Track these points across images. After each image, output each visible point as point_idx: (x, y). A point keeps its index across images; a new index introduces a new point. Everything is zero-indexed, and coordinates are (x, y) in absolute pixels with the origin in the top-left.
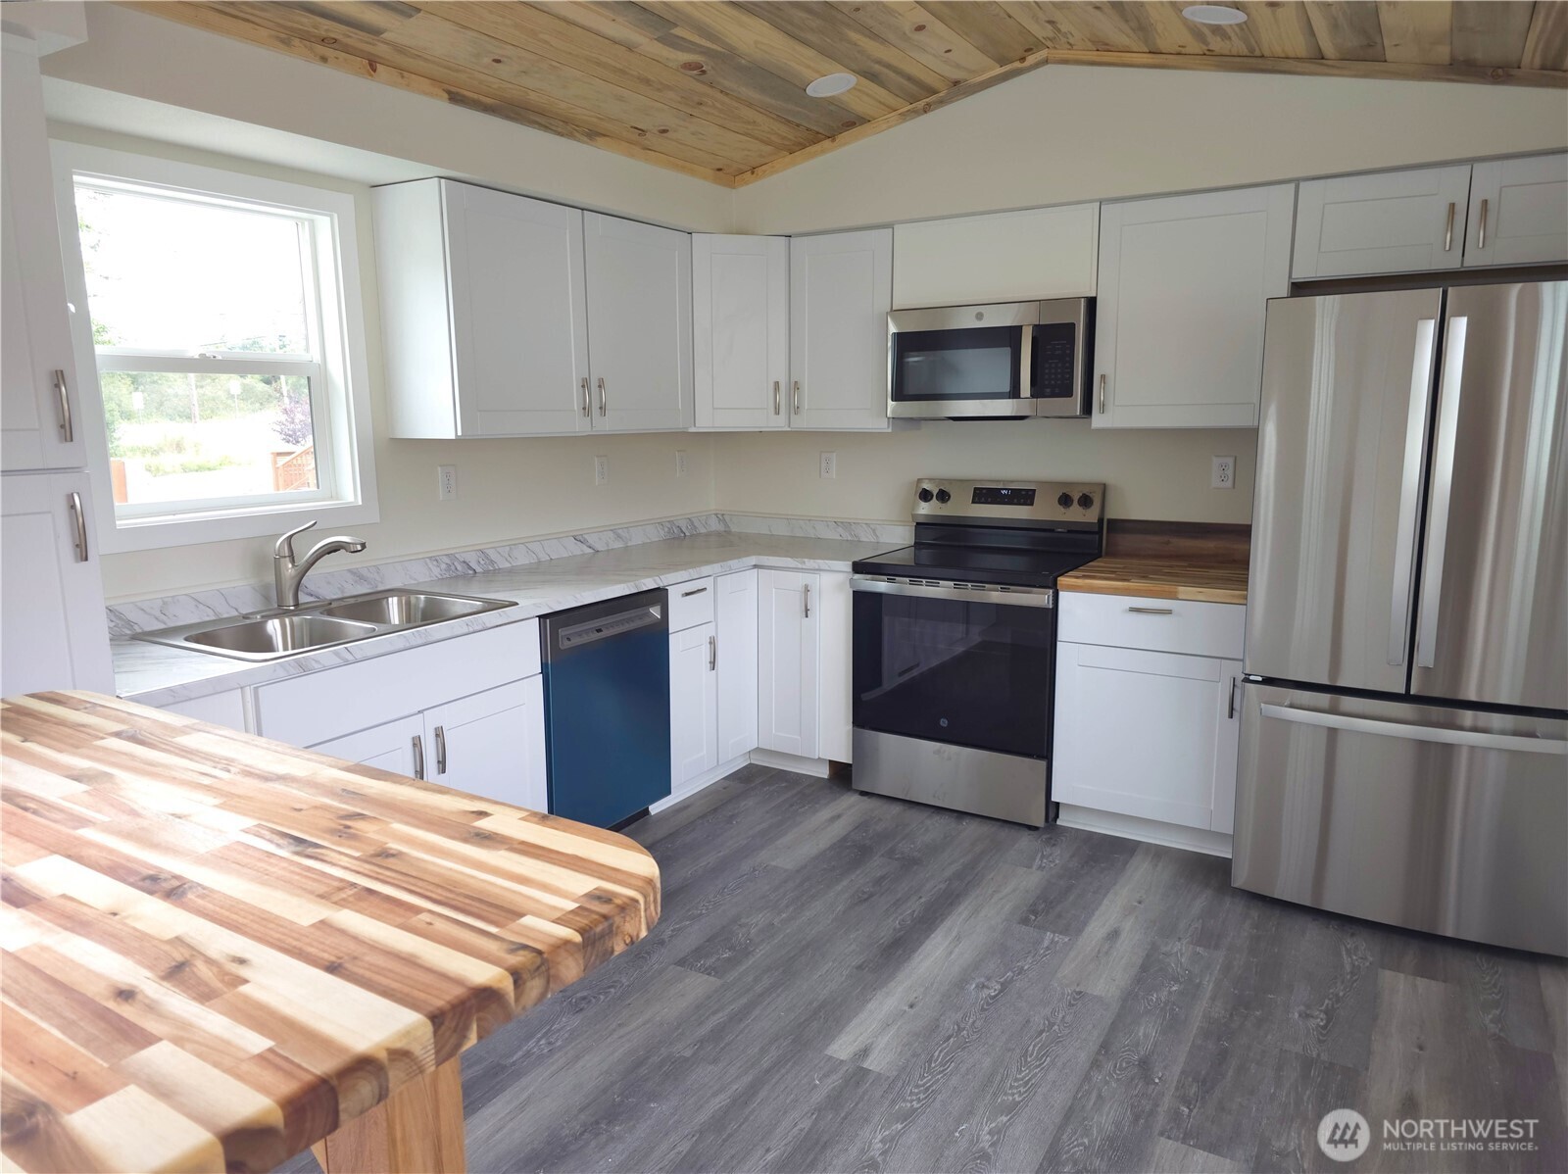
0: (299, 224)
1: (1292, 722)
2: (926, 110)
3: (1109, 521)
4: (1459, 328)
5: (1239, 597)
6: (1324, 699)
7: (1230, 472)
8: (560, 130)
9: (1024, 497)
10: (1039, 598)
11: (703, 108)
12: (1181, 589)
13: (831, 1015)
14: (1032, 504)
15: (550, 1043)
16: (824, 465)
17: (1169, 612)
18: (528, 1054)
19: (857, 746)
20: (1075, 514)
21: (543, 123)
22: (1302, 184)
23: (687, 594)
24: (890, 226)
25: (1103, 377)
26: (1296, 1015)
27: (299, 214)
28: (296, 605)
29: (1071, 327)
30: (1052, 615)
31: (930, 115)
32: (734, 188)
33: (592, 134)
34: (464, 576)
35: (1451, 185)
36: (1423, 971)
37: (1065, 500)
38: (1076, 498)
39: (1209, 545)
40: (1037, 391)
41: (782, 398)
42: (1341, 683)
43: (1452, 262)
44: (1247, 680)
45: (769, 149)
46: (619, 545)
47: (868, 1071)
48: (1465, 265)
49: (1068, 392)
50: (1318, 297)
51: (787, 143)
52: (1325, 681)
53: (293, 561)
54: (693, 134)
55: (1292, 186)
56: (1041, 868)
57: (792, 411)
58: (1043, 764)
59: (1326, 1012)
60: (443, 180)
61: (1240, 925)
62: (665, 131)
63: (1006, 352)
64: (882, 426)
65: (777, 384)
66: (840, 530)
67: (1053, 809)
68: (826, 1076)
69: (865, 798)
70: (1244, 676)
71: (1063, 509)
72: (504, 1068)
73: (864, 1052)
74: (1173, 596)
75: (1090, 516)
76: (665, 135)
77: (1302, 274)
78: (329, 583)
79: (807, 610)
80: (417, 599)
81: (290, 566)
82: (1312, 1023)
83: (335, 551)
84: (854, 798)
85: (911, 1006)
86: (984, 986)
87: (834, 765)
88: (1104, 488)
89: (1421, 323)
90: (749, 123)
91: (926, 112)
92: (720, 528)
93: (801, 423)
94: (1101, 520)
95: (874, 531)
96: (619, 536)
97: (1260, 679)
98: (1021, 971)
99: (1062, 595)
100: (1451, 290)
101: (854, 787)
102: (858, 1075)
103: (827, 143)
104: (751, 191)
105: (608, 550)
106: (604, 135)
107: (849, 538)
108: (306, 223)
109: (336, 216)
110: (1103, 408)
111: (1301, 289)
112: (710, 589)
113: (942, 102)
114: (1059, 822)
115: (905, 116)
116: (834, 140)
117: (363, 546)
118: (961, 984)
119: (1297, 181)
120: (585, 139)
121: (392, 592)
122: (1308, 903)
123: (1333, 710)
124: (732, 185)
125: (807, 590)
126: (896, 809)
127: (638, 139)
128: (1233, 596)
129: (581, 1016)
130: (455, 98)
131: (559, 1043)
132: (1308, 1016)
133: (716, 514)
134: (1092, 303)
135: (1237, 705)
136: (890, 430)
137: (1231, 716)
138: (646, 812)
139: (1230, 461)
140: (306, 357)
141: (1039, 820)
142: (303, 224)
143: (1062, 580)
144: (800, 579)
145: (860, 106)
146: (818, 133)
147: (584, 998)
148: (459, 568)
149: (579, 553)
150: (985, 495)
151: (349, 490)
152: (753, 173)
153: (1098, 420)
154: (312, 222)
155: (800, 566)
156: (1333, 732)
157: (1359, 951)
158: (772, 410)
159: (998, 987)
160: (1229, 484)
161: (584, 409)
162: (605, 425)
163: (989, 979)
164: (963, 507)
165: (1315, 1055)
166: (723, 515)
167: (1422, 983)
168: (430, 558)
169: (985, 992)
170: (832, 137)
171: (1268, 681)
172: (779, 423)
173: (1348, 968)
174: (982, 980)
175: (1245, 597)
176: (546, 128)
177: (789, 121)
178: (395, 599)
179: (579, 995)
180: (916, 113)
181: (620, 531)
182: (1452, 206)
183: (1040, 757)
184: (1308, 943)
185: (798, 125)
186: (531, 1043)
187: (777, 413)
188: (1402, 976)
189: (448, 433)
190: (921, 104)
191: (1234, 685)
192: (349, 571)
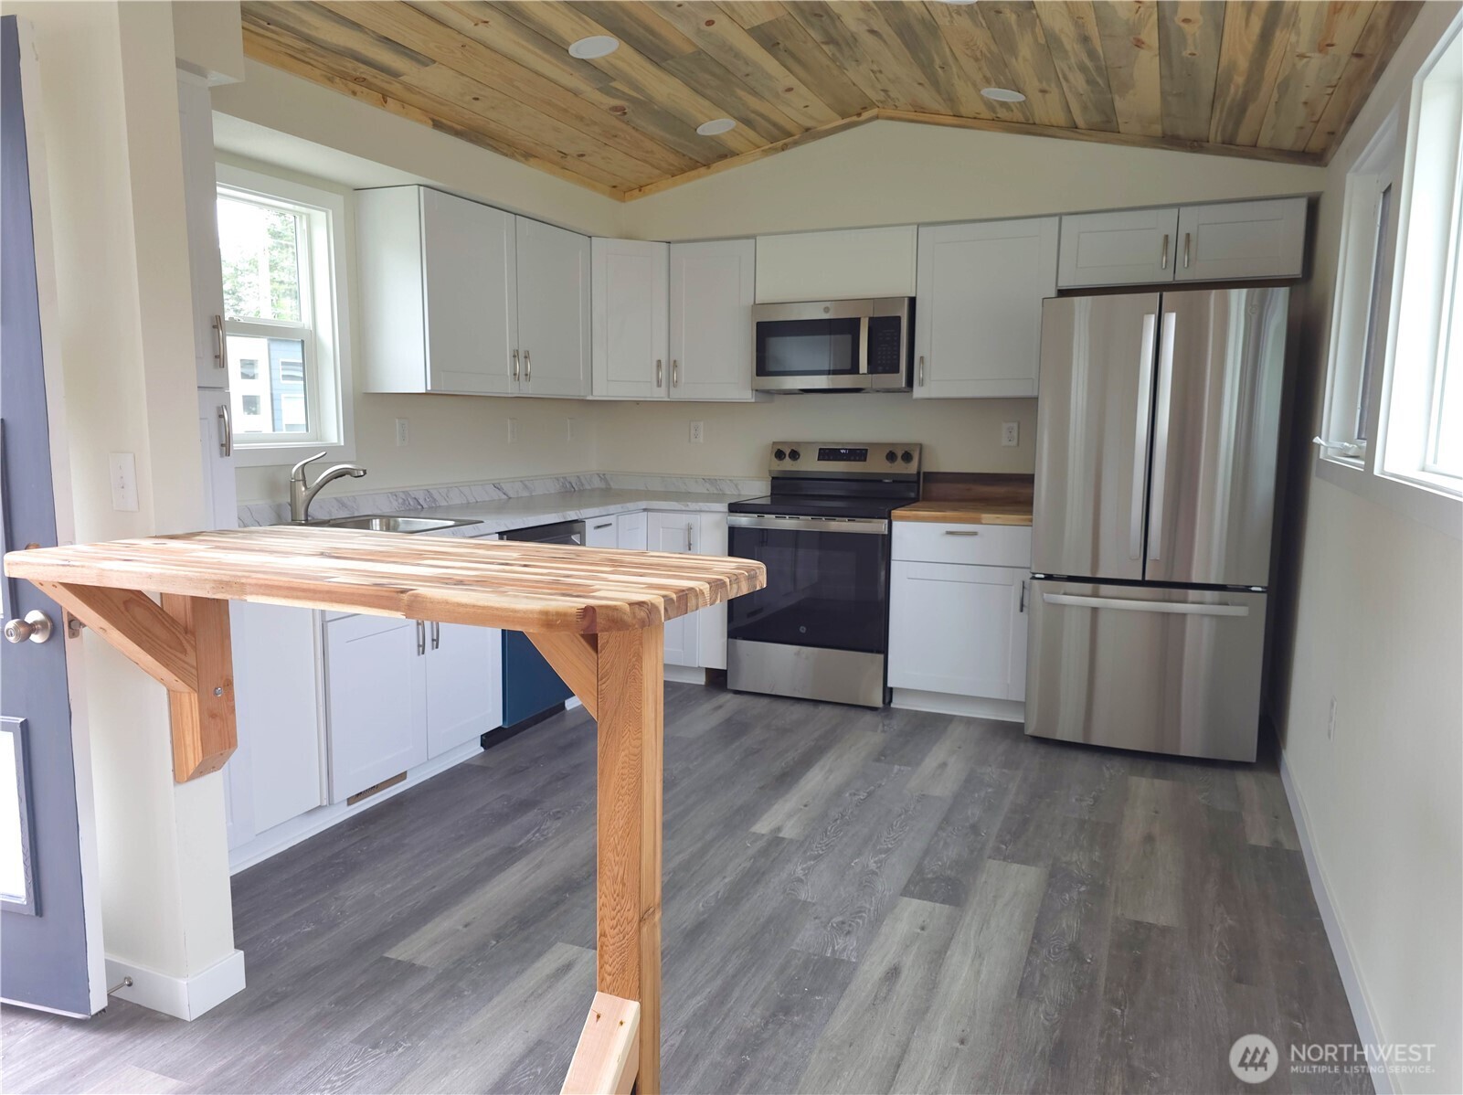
0: (298, 217)
1: (1065, 605)
2: (784, 148)
3: (924, 473)
4: (1171, 321)
5: (1025, 520)
6: (1088, 587)
7: (1015, 434)
8: (505, 151)
9: (858, 454)
10: (878, 526)
11: (616, 139)
12: (984, 516)
13: (749, 812)
14: (865, 460)
15: (543, 836)
16: (693, 432)
17: (975, 534)
18: (529, 841)
19: (731, 655)
20: (899, 468)
21: (495, 145)
22: (1064, 218)
23: (599, 527)
24: (754, 237)
25: (922, 358)
26: (1074, 800)
27: (297, 208)
28: (306, 520)
29: (898, 319)
30: (886, 540)
31: (786, 152)
32: (624, 201)
33: (527, 155)
34: (416, 509)
35: (1165, 222)
36: (1157, 775)
37: (891, 457)
38: (899, 454)
39: (1000, 490)
40: (873, 369)
41: (663, 374)
42: (1100, 575)
43: (1167, 278)
44: (1034, 578)
45: (657, 172)
46: (526, 494)
47: (783, 839)
48: (1176, 279)
49: (896, 370)
50: (1075, 298)
51: (671, 168)
52: (1088, 574)
53: (305, 485)
54: (603, 158)
55: (1057, 218)
56: (884, 731)
57: (671, 384)
58: (881, 657)
59: (1094, 798)
60: (422, 188)
61: (1032, 759)
62: (582, 155)
63: (848, 338)
64: (748, 396)
65: (659, 362)
66: (708, 485)
67: (888, 693)
68: (755, 841)
69: (738, 696)
70: (1031, 575)
71: (890, 465)
72: (514, 849)
73: (779, 829)
74: (978, 521)
75: (912, 468)
76: (581, 158)
77: (1066, 283)
78: (321, 507)
79: (690, 544)
80: (396, 521)
81: (303, 489)
82: (1084, 804)
83: (341, 476)
84: (729, 696)
85: (806, 806)
86: (855, 794)
87: (710, 671)
88: (921, 447)
89: (1146, 316)
90: (647, 152)
91: (783, 150)
92: (603, 485)
93: (677, 395)
94: (919, 473)
95: (736, 486)
96: (526, 487)
97: (1043, 576)
98: (880, 786)
99: (896, 524)
100: (1164, 294)
101: (728, 687)
102: (775, 841)
103: (703, 170)
104: (639, 204)
105: (518, 498)
106: (537, 157)
107: (715, 492)
108: (304, 217)
109: (330, 212)
110: (922, 383)
111: (1063, 293)
112: (614, 524)
113: (796, 143)
114: (892, 705)
115: (767, 153)
116: (709, 168)
117: (365, 472)
118: (839, 793)
119: (1060, 215)
120: (523, 159)
121: (376, 516)
122: (1080, 740)
123: (1095, 595)
124: (623, 200)
125: (690, 529)
126: (765, 701)
127: (560, 161)
128: (1023, 520)
129: (561, 821)
130: (437, 125)
131: (550, 835)
132: (1081, 800)
133: (598, 474)
134: (912, 301)
135: (1026, 603)
136: (753, 400)
137: (1022, 610)
138: (562, 707)
139: (1015, 425)
140: (298, 325)
141: (878, 702)
142: (301, 217)
143: (895, 513)
144: (683, 519)
145: (734, 144)
146: (698, 162)
147: (559, 812)
148: (412, 503)
149: (496, 498)
150: (827, 454)
151: (333, 432)
152: (640, 190)
153: (918, 392)
154: (308, 216)
155: (684, 508)
156: (1095, 610)
157: (1114, 768)
158: (655, 383)
159: (865, 794)
160: (1014, 443)
161: (515, 374)
162: (529, 389)
163: (857, 790)
164: (810, 464)
165: (1087, 818)
166: (604, 475)
167: (1157, 782)
168: (391, 493)
169: (857, 798)
170: (707, 165)
171: (1049, 577)
172: (660, 394)
173: (1107, 776)
174: (853, 791)
175: (1031, 520)
176: (496, 149)
177: (678, 152)
178: (378, 521)
179: (554, 810)
180: (775, 150)
181: (527, 483)
182: (1167, 237)
183: (878, 652)
184: (1080, 766)
185: (684, 155)
186: (529, 836)
187: (659, 385)
188: (1144, 779)
189: (420, 388)
190: (780, 143)
191: (1024, 587)
192: (335, 499)
